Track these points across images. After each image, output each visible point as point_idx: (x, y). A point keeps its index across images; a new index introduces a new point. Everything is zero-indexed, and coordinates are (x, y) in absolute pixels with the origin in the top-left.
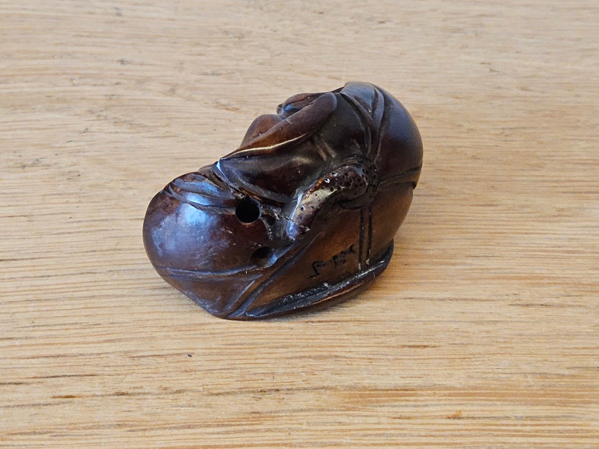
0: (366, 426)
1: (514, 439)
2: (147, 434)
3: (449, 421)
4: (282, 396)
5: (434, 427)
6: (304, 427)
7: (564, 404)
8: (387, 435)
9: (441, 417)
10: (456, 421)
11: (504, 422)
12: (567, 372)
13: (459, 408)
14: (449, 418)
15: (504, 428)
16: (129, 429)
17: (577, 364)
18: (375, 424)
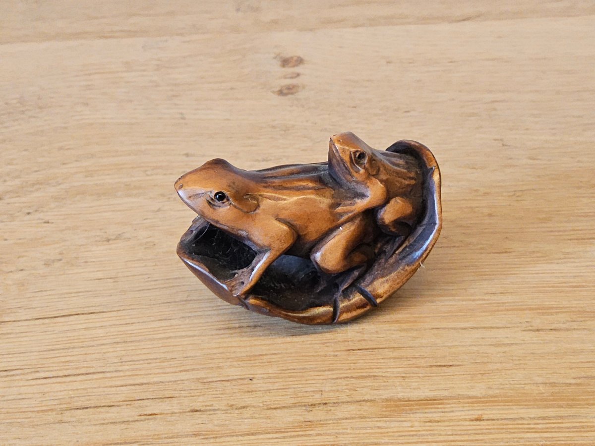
0: (401, 429)
1: (528, 435)
2: (218, 440)
3: (472, 423)
4: (329, 408)
5: (459, 428)
6: (349, 431)
7: (571, 406)
8: (420, 435)
9: (465, 420)
10: (478, 423)
11: (520, 422)
12: (573, 381)
13: (480, 412)
14: (472, 420)
15: (520, 426)
16: (202, 437)
17: (583, 374)
18: (409, 427)
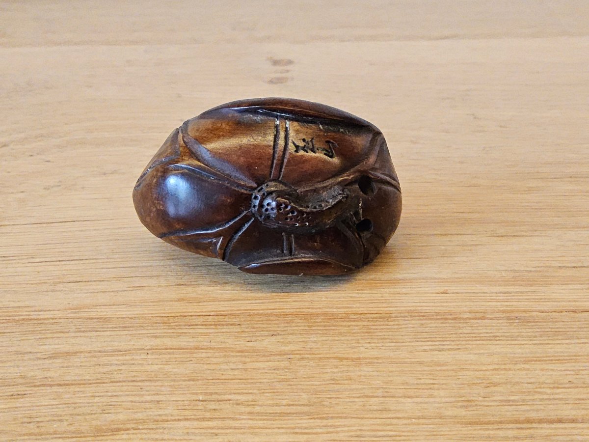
0: (373, 298)
1: (490, 303)
2: (201, 304)
4: (306, 284)
5: (425, 298)
6: (323, 299)
7: (531, 285)
8: (389, 303)
9: (432, 293)
10: (444, 295)
11: (482, 295)
12: (533, 269)
13: (446, 288)
14: (438, 293)
15: (482, 298)
16: (186, 302)
17: (542, 265)
18: (379, 297)
